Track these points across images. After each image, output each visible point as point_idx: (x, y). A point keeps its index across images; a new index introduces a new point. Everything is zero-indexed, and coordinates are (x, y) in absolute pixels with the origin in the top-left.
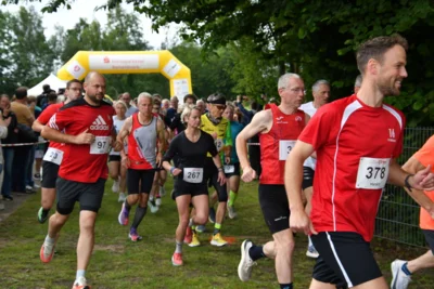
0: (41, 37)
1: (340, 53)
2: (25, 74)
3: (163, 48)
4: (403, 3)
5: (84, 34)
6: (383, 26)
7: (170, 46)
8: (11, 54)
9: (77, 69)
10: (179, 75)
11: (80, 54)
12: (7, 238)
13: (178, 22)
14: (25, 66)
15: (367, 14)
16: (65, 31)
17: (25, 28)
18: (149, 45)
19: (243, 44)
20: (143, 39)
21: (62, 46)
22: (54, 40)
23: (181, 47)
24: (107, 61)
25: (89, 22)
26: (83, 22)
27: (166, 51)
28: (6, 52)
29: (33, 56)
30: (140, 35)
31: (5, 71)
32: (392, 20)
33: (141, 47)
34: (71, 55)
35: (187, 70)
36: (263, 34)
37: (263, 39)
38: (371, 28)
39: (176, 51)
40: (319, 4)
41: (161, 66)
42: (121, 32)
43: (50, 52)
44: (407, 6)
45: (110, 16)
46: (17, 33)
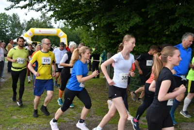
0: (19, 23)
1: (113, 32)
2: (14, 35)
3: (58, 28)
4: (132, 17)
5: (33, 23)
6: (126, 24)
7: (60, 27)
8: (9, 28)
9: (30, 34)
10: (63, 37)
11: (31, 29)
12: (6, 87)
13: (63, 20)
14: (14, 32)
15: (121, 20)
16: (27, 21)
17: (14, 20)
18: (54, 27)
19: (84, 27)
20: (52, 25)
21: (26, 26)
22: (23, 24)
23: (64, 28)
24: (40, 31)
25: (35, 19)
26: (32, 19)
27: (59, 29)
28: (8, 27)
29: (16, 29)
30: (51, 23)
31: (7, 34)
32: (128, 23)
33: (51, 27)
34: (29, 29)
35: (66, 35)
36: (90, 25)
37: (90, 27)
38: (122, 25)
39: (62, 29)
40: (107, 16)
41: (58, 33)
42: (45, 22)
43: (22, 28)
44: (133, 18)
45: (41, 17)
46: (11, 21)
